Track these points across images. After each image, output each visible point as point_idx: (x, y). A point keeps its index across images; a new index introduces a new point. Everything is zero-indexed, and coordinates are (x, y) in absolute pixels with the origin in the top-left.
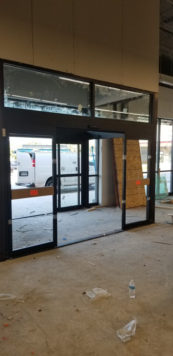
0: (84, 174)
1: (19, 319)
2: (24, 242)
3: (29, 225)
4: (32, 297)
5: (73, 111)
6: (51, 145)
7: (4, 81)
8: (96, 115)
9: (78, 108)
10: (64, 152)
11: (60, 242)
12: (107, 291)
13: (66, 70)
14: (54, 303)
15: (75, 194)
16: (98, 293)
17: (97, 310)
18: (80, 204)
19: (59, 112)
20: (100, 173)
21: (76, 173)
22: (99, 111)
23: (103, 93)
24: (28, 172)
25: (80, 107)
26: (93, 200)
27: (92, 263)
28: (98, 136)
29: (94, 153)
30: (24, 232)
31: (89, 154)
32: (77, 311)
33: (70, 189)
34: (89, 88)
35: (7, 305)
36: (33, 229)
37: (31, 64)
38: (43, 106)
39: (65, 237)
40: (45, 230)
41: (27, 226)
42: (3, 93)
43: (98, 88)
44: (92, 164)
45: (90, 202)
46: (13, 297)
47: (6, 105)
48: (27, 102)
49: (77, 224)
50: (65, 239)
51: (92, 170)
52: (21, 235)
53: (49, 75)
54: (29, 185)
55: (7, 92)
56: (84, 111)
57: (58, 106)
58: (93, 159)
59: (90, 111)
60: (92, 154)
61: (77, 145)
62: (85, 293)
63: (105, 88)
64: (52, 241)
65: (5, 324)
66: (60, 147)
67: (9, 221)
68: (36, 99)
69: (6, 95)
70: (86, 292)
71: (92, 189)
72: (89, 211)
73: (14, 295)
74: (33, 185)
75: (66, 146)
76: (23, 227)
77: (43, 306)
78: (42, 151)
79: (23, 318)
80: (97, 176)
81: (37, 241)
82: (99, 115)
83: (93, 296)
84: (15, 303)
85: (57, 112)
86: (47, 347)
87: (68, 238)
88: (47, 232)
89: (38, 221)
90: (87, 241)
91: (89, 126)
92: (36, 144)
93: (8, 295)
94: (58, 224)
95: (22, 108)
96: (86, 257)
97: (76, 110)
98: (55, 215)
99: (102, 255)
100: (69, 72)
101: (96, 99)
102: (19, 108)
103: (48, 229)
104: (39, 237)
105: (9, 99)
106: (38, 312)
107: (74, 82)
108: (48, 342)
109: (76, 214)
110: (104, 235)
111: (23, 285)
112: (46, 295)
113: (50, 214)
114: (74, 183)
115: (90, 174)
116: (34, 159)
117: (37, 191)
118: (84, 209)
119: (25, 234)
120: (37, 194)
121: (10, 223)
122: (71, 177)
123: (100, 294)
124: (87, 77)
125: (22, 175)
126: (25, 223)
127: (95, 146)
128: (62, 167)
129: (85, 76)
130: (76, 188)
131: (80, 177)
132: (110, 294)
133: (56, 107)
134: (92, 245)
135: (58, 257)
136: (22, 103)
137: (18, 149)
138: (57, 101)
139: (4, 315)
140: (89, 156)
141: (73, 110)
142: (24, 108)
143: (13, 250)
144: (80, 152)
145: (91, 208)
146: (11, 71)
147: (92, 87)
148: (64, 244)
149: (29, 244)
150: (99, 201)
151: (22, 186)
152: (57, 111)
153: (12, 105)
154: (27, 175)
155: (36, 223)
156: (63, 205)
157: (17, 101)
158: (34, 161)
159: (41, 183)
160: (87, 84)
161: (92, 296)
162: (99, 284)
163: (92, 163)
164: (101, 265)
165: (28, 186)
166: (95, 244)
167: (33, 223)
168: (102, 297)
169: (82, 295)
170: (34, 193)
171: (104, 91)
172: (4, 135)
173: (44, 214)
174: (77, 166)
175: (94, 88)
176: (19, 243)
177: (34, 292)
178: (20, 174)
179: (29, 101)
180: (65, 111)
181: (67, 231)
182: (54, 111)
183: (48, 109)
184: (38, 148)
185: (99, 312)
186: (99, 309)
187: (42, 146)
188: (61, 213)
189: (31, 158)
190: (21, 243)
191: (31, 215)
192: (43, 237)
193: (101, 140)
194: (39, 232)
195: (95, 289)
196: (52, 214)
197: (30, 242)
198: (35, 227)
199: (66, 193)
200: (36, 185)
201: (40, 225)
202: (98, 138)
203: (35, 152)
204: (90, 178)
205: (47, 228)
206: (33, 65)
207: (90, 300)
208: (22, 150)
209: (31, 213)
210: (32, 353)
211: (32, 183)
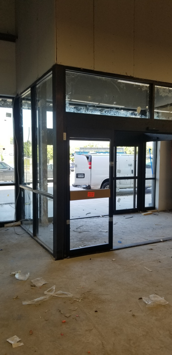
0: (140, 177)
1: (76, 317)
2: (81, 243)
3: (85, 226)
4: (88, 297)
5: (132, 114)
6: (109, 147)
7: (66, 87)
8: (155, 117)
9: (137, 110)
10: (120, 155)
11: (115, 245)
12: (164, 299)
13: (126, 73)
14: (110, 306)
15: (131, 197)
16: (155, 300)
17: (154, 318)
18: (136, 207)
19: (117, 115)
20: (158, 176)
21: (132, 175)
22: (158, 113)
23: (163, 94)
24: (84, 174)
25: (139, 109)
26: (149, 204)
27: (149, 268)
28: (156, 138)
29: (152, 156)
30: (80, 232)
31: (146, 157)
32: (133, 316)
33: (126, 192)
34: (148, 90)
35: (65, 302)
36: (89, 230)
37: (92, 69)
38: (101, 110)
39: (121, 240)
40: (100, 232)
41: (83, 226)
42: (65, 98)
43: (158, 90)
44: (149, 167)
45: (147, 205)
46: (70, 295)
47: (67, 110)
48: (87, 106)
49: (133, 228)
50: (120, 242)
51: (149, 173)
52: (78, 235)
53: (109, 79)
54: (85, 186)
55: (69, 98)
56: (143, 113)
57: (117, 109)
58: (150, 161)
59: (149, 113)
60: (150, 157)
61: (134, 147)
62: (141, 298)
63: (165, 89)
64: (107, 243)
65: (63, 321)
66: (117, 149)
67: (67, 221)
68: (95, 103)
69: (67, 100)
70: (143, 298)
71: (149, 192)
72: (145, 215)
73: (71, 293)
74: (89, 187)
75: (123, 148)
76: (80, 228)
77: (99, 307)
78: (98, 154)
79: (80, 317)
80: (154, 179)
81: (93, 242)
82: (158, 116)
83: (150, 303)
84: (72, 301)
85: (116, 116)
86: (103, 349)
87: (123, 241)
88: (103, 234)
89: (94, 223)
90: (143, 246)
91: (147, 128)
92: (93, 147)
93: (65, 293)
94: (114, 226)
95: (82, 112)
96: (142, 262)
97: (134, 112)
98: (111, 218)
99: (159, 261)
100: (129, 75)
101: (155, 100)
102: (79, 112)
103: (103, 231)
104: (94, 238)
105: (70, 104)
106: (94, 313)
107: (133, 85)
108: (104, 343)
109: (131, 217)
110: (162, 240)
111: (80, 285)
112: (102, 297)
113: (105, 216)
114: (129, 186)
115: (146, 177)
116: (91, 161)
117: (94, 193)
118: (139, 213)
119: (82, 235)
120: (94, 196)
121: (68, 223)
122: (126, 180)
123: (157, 301)
124: (147, 79)
125: (79, 177)
126: (81, 224)
127: (153, 149)
128: (118, 170)
129: (145, 78)
130: (132, 191)
131: (137, 180)
132: (168, 303)
133: (115, 110)
134: (149, 251)
135: (113, 260)
136: (82, 108)
137: (76, 152)
138: (116, 104)
139: (62, 312)
140: (146, 158)
141: (131, 112)
142: (84, 112)
143: (71, 249)
144: (137, 155)
145: (147, 212)
146: (73, 77)
147: (152, 88)
148: (119, 247)
149: (86, 244)
150: (156, 205)
151: (79, 187)
152: (116, 114)
153: (73, 110)
154: (83, 177)
155: (92, 224)
156: (118, 208)
157: (76, 105)
158: (90, 164)
159: (96, 186)
160: (146, 86)
161: (148, 302)
162: (156, 290)
163: (149, 165)
164: (158, 271)
165: (84, 188)
166: (152, 249)
167: (89, 224)
168: (159, 305)
169: (138, 301)
170: (91, 194)
171: (164, 92)
172: (65, 139)
173: (100, 216)
174: (133, 168)
175: (154, 90)
176: (76, 243)
177: (90, 293)
178: (77, 176)
179: (88, 105)
180: (123, 114)
181: (123, 234)
182: (112, 115)
183: (107, 112)
184: (94, 151)
185: (156, 320)
186: (156, 316)
187: (98, 148)
188: (117, 215)
189: (88, 161)
190: (77, 243)
191: (87, 216)
192: (99, 238)
193: (159, 143)
194: (94, 234)
195: (152, 295)
196: (108, 216)
197: (86, 243)
198: (91, 228)
199: (121, 196)
200: (92, 187)
201: (95, 226)
202: (156, 140)
203: (92, 155)
204: (146, 181)
205: (103, 229)
206: (93, 70)
207: (147, 307)
208: (79, 153)
209: (87, 214)
210: (88, 353)
211: (88, 185)
